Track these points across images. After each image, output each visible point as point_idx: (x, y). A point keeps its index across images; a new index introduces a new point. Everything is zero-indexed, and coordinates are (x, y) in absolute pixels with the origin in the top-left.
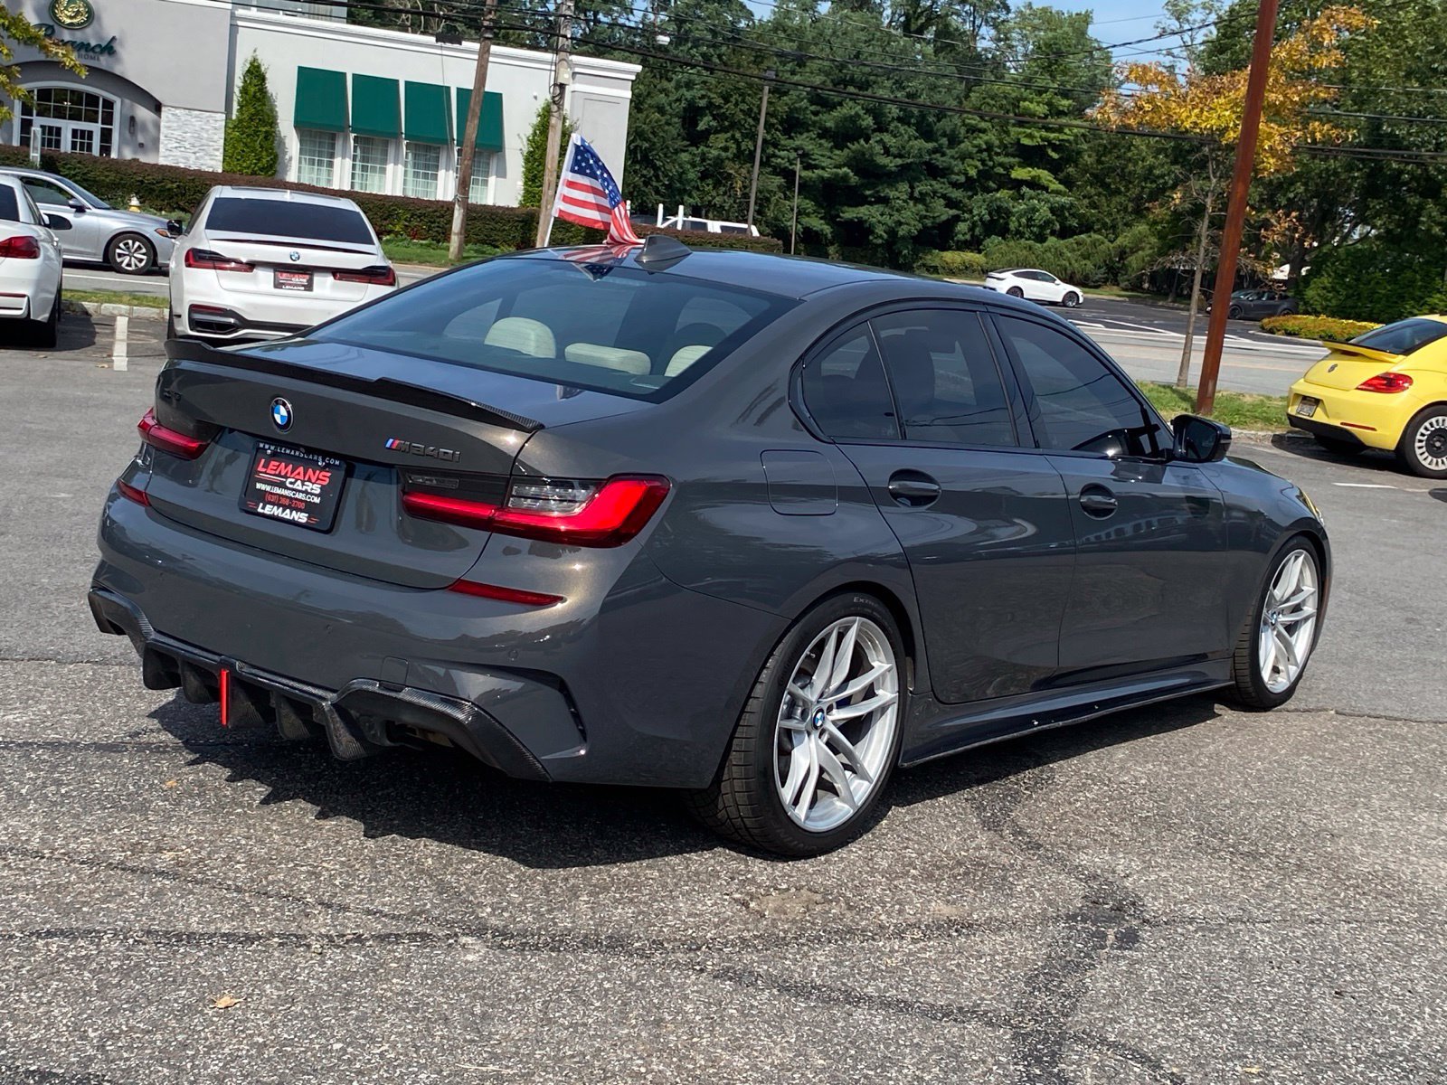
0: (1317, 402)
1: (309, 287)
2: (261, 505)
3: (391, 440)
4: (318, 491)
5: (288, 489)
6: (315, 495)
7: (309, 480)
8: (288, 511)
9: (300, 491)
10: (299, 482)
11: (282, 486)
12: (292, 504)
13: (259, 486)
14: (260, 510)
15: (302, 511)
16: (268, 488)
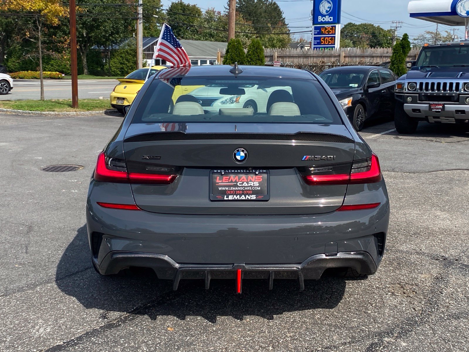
0: (124, 99)
2: (225, 196)
3: (305, 156)
4: (258, 185)
5: (239, 187)
6: (257, 186)
7: (251, 181)
8: (243, 196)
9: (247, 187)
10: (245, 183)
11: (236, 186)
12: (244, 192)
13: (220, 189)
14: (225, 198)
15: (251, 194)
16: (227, 189)
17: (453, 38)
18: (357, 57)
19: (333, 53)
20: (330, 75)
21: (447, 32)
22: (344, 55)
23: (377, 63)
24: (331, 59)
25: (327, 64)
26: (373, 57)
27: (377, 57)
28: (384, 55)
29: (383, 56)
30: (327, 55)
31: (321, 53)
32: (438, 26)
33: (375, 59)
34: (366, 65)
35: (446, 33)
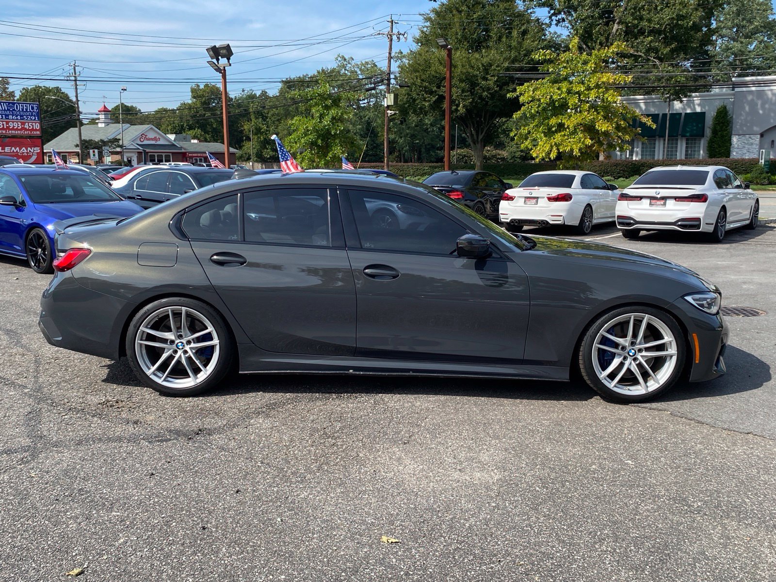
1: (665, 204)
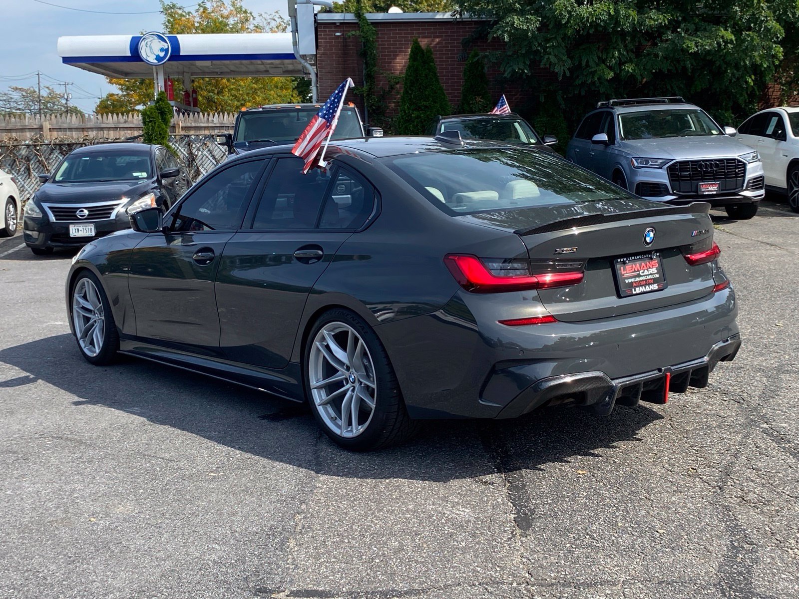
2: (633, 290)
4: (656, 271)
5: (642, 276)
6: (655, 274)
7: (649, 268)
8: (647, 287)
9: (648, 275)
10: (646, 271)
11: (639, 276)
12: (647, 283)
13: (627, 281)
14: (634, 292)
15: (653, 284)
16: (632, 280)
17: (66, 97)
18: (73, 130)
19: (27, 124)
20: (88, 160)
21: (48, 88)
22: (49, 126)
23: (116, 139)
24: (24, 134)
25: (23, 143)
26: (102, 129)
27: (109, 129)
28: (121, 126)
29: (120, 128)
30: (17, 128)
31: (4, 125)
32: (40, 79)
33: (105, 132)
34: (98, 143)
35: (47, 90)
